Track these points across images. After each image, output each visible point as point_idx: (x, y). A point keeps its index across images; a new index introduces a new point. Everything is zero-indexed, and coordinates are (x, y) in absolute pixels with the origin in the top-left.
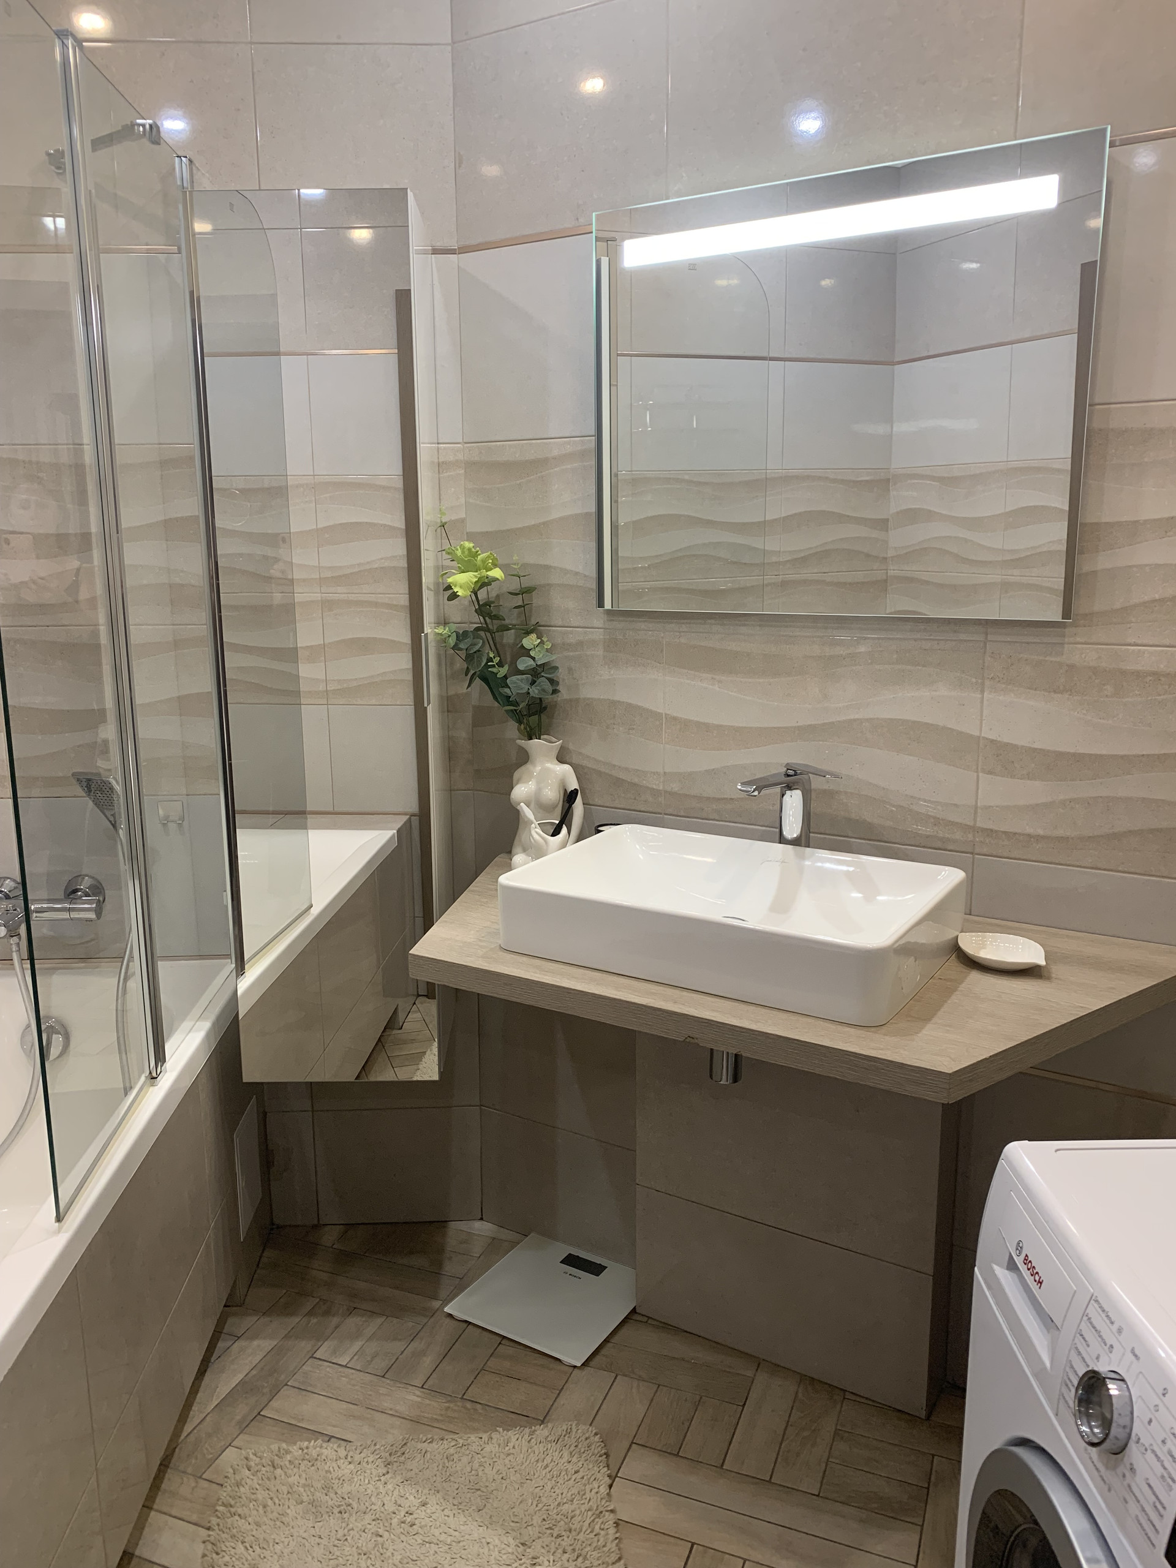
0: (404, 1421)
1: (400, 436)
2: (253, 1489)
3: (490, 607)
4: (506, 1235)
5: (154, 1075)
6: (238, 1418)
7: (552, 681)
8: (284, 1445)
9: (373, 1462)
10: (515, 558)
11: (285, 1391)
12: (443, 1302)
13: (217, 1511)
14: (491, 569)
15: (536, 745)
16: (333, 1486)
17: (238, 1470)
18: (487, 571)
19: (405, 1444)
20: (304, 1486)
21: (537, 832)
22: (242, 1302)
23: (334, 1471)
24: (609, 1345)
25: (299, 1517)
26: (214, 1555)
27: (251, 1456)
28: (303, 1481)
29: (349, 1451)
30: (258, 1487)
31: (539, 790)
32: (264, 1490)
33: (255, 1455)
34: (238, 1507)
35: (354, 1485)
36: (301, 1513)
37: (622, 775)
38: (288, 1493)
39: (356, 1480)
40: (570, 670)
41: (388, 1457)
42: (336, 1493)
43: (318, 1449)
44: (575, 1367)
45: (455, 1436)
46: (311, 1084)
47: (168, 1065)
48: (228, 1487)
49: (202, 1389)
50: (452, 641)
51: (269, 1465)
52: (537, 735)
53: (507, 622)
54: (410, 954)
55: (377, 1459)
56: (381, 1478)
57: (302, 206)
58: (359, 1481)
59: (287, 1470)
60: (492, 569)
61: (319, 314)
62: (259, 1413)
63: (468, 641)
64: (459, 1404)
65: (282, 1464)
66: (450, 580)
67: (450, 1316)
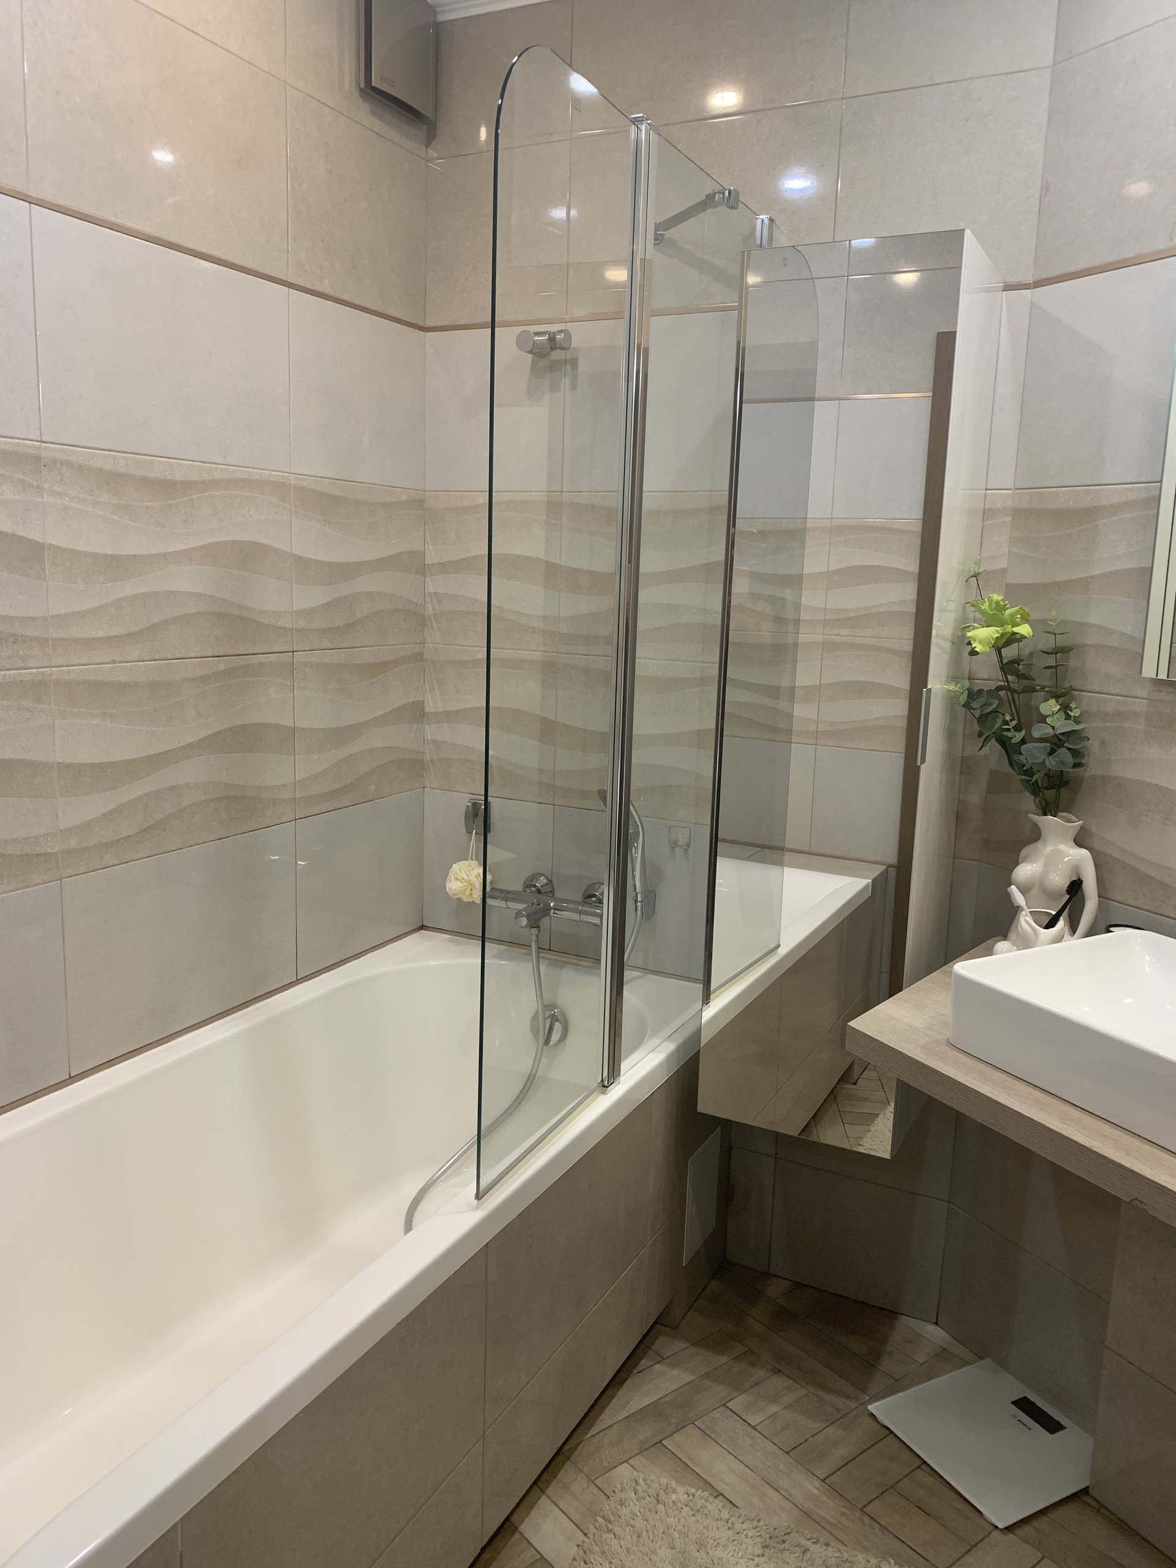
0: (795, 1508)
1: (924, 480)
2: (634, 1515)
3: (1019, 665)
4: (958, 1349)
5: (606, 1083)
6: (642, 1437)
7: (1075, 753)
8: (673, 1484)
9: (752, 1537)
10: (1054, 614)
11: (690, 1429)
12: (871, 1398)
13: (596, 1520)
14: (1018, 625)
15: (1049, 822)
16: (707, 1544)
17: (625, 1489)
18: (1012, 627)
19: (789, 1533)
20: (680, 1532)
21: (1026, 921)
22: (676, 1325)
23: (712, 1529)
24: (1045, 1519)
25: (666, 1562)
26: (582, 1563)
27: (641, 1481)
28: (680, 1527)
29: (732, 1516)
30: (638, 1514)
31: (1045, 874)
32: (643, 1520)
33: (644, 1480)
34: (615, 1526)
35: (727, 1553)
36: (670, 1558)
37: (1151, 872)
38: (664, 1533)
39: (730, 1548)
40: (1103, 743)
41: (768, 1540)
42: (708, 1553)
43: (703, 1501)
44: (996, 1527)
45: (843, 1548)
46: (777, 1132)
47: (622, 1079)
48: (613, 1501)
49: (617, 1397)
50: (963, 699)
51: (654, 1497)
52: (1053, 812)
53: (1038, 682)
54: (848, 1025)
55: (756, 1537)
56: (755, 1558)
57: (851, 253)
58: (732, 1552)
59: (668, 1509)
60: (1020, 625)
61: (856, 359)
62: (661, 1441)
63: (982, 701)
64: (857, 1514)
65: (666, 1501)
66: (969, 634)
67: (873, 1416)
